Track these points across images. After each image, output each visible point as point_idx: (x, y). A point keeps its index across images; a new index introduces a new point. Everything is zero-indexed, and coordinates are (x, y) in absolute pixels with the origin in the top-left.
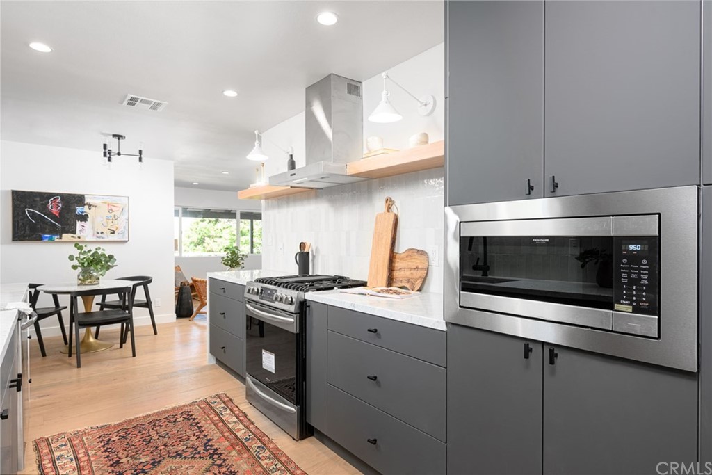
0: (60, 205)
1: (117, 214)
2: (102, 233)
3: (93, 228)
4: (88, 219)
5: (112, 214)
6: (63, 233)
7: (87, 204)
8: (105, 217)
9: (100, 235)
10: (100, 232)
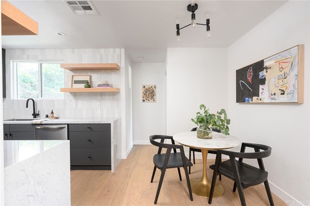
0: (252, 74)
1: (286, 70)
2: (275, 94)
3: (269, 90)
4: (266, 82)
5: (282, 73)
6: (253, 97)
7: (265, 68)
8: (277, 78)
9: (273, 96)
10: (273, 94)
